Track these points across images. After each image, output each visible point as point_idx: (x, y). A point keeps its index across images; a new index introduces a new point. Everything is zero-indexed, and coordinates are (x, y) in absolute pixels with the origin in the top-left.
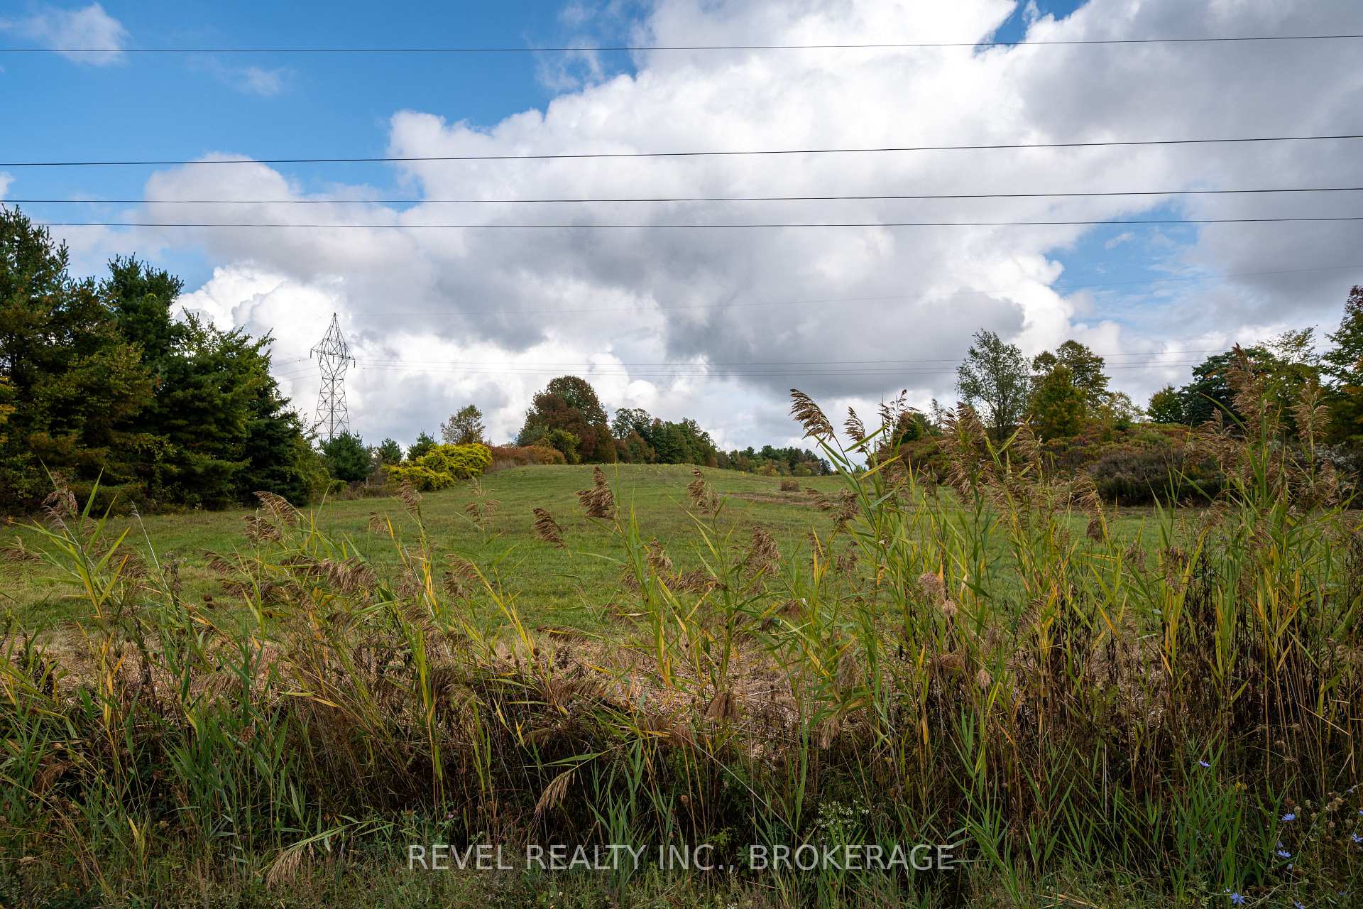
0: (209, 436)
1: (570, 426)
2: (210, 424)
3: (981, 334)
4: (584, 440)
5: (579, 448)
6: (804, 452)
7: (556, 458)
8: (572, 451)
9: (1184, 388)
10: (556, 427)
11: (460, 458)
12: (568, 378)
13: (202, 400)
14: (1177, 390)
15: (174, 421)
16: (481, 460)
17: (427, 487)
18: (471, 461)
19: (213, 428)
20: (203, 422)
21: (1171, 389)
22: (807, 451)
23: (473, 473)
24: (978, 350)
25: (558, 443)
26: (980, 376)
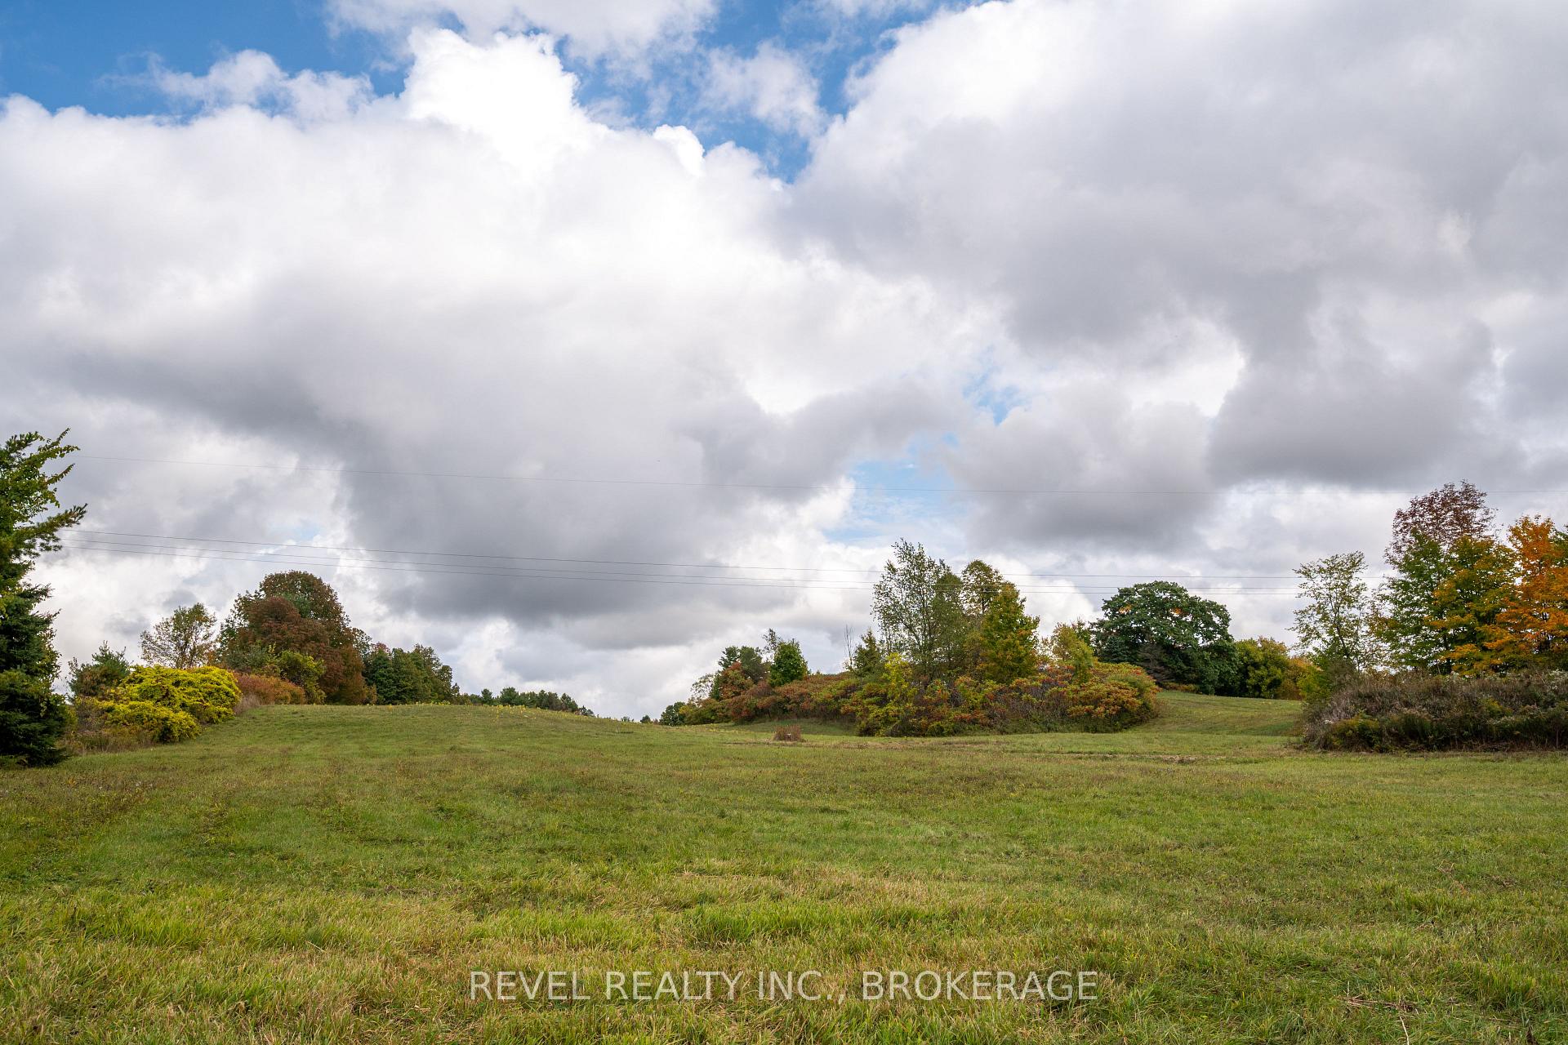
1: (309, 646)
3: (901, 545)
4: (330, 669)
5: (323, 681)
6: (560, 697)
7: (293, 695)
8: (313, 686)
9: (1093, 624)
10: (286, 648)
11: (190, 689)
12: (294, 575)
14: (1087, 626)
16: (227, 694)
17: (166, 735)
18: (210, 694)
21: (1080, 624)
22: (564, 697)
23: (219, 714)
24: (896, 566)
25: (293, 671)
26: (901, 598)
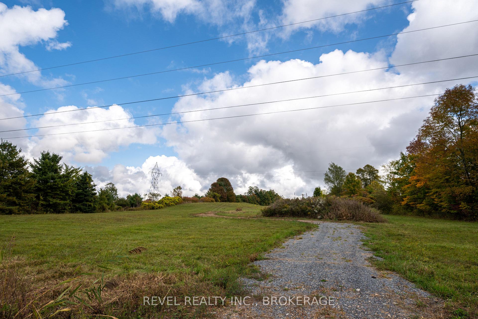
0: (58, 194)
2: (58, 191)
8: (218, 199)
13: (56, 185)
15: (48, 191)
19: (59, 192)
20: (56, 191)
24: (331, 168)
26: (331, 176)
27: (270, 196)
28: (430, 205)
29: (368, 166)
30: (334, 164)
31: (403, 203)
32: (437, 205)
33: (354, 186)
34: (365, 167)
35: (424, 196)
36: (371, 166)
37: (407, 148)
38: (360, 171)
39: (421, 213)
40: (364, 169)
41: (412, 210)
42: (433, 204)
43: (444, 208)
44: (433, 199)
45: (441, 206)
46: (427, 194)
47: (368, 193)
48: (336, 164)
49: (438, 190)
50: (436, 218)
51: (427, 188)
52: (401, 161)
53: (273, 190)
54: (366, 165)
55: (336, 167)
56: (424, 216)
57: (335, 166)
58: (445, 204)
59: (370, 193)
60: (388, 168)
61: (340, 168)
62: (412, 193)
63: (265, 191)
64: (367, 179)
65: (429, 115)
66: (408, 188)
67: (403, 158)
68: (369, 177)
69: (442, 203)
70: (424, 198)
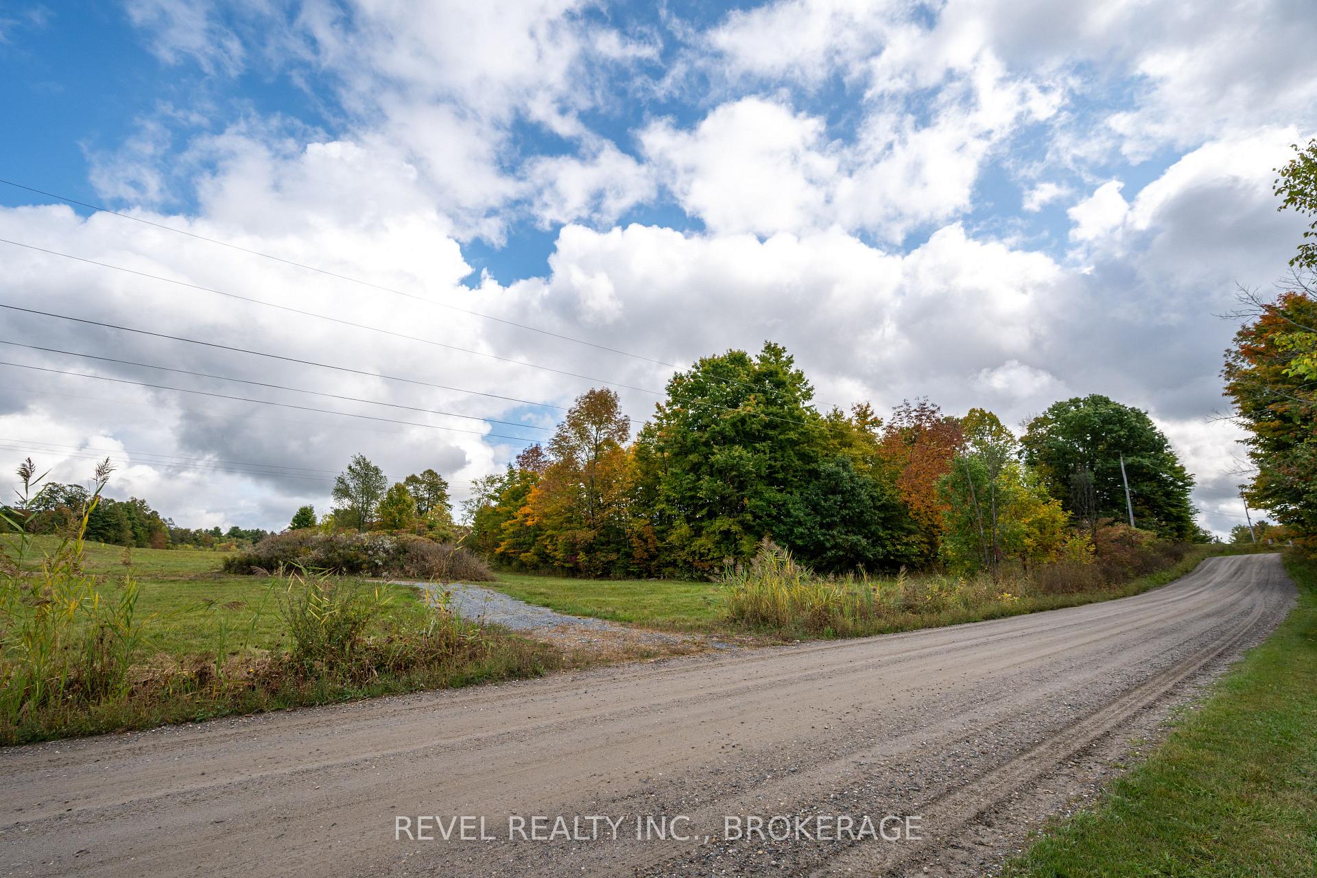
24: (354, 467)
26: (352, 485)
27: (129, 519)
28: (538, 555)
29: (430, 472)
30: (365, 459)
31: (498, 550)
32: (548, 556)
33: (400, 512)
34: (424, 473)
35: (534, 540)
36: (436, 474)
37: (518, 457)
38: (412, 480)
39: (524, 568)
40: (420, 477)
41: (510, 564)
42: (544, 553)
43: (557, 560)
44: (546, 547)
45: (554, 558)
46: (539, 538)
47: (426, 529)
48: (368, 460)
49: (554, 532)
50: (544, 575)
51: (539, 528)
52: (507, 478)
53: (143, 502)
54: (427, 469)
55: (367, 466)
56: (527, 572)
57: (365, 464)
58: (560, 555)
59: (431, 528)
60: (481, 485)
61: (376, 470)
62: (516, 534)
63: (113, 501)
64: (423, 499)
65: (565, 419)
66: (511, 525)
67: (511, 473)
68: (427, 496)
69: (556, 553)
70: (533, 544)
